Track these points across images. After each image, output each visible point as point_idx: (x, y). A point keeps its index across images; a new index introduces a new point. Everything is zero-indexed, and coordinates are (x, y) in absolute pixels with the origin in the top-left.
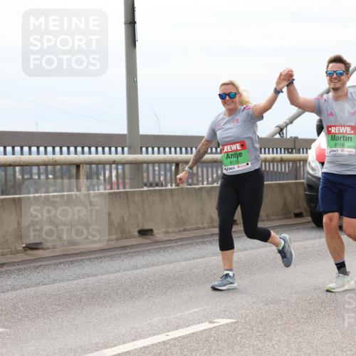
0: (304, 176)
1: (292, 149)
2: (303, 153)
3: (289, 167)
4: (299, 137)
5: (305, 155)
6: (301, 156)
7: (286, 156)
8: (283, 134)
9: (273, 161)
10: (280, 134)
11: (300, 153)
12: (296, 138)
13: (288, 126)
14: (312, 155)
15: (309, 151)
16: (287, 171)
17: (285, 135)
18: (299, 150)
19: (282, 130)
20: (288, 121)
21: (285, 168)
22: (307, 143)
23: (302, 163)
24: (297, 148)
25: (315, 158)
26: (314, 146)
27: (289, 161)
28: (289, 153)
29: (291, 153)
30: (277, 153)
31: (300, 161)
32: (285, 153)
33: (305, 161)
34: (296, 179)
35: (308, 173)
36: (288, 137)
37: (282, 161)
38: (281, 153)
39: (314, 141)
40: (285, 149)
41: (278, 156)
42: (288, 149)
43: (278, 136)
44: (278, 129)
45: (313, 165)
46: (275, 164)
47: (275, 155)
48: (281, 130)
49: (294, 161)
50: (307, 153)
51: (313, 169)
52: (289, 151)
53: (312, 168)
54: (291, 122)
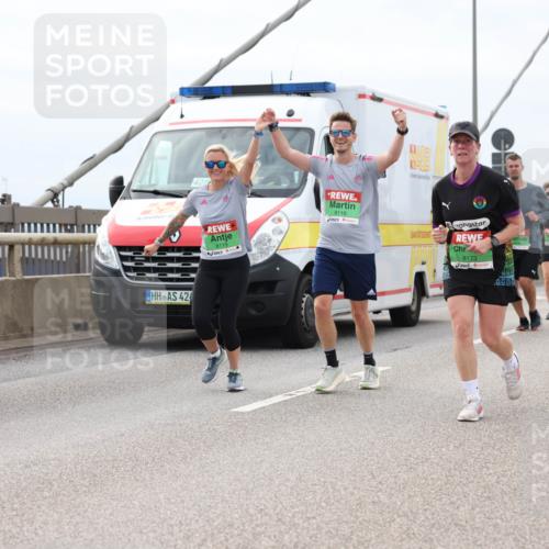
0: (90, 266)
1: (72, 225)
2: (89, 231)
3: (67, 252)
4: (83, 207)
5: (92, 234)
6: (86, 236)
7: (63, 236)
8: (58, 201)
9: (43, 243)
10: (53, 202)
11: (83, 231)
12: (77, 209)
13: (66, 190)
14: (102, 235)
15: (98, 229)
16: (64, 259)
17: (61, 203)
18: (83, 226)
19: (56, 195)
20: (65, 183)
21: (60, 255)
22: (96, 217)
23: (87, 246)
24: (80, 223)
25: (107, 239)
26: (106, 221)
27: (66, 243)
28: (67, 231)
29: (71, 231)
30: (48, 231)
31: (84, 243)
32: (60, 231)
33: (92, 243)
34: (78, 272)
35: (97, 262)
36: (66, 206)
37: (56, 243)
38: (54, 231)
39: (105, 213)
40: (60, 225)
41: (50, 236)
42: (66, 225)
43: (50, 205)
44: (50, 194)
45: (104, 250)
46: (46, 249)
47: (45, 234)
48: (54, 195)
49: (76, 244)
50: (95, 231)
51: (104, 256)
52: (68, 228)
53: (103, 254)
54: (71, 184)
